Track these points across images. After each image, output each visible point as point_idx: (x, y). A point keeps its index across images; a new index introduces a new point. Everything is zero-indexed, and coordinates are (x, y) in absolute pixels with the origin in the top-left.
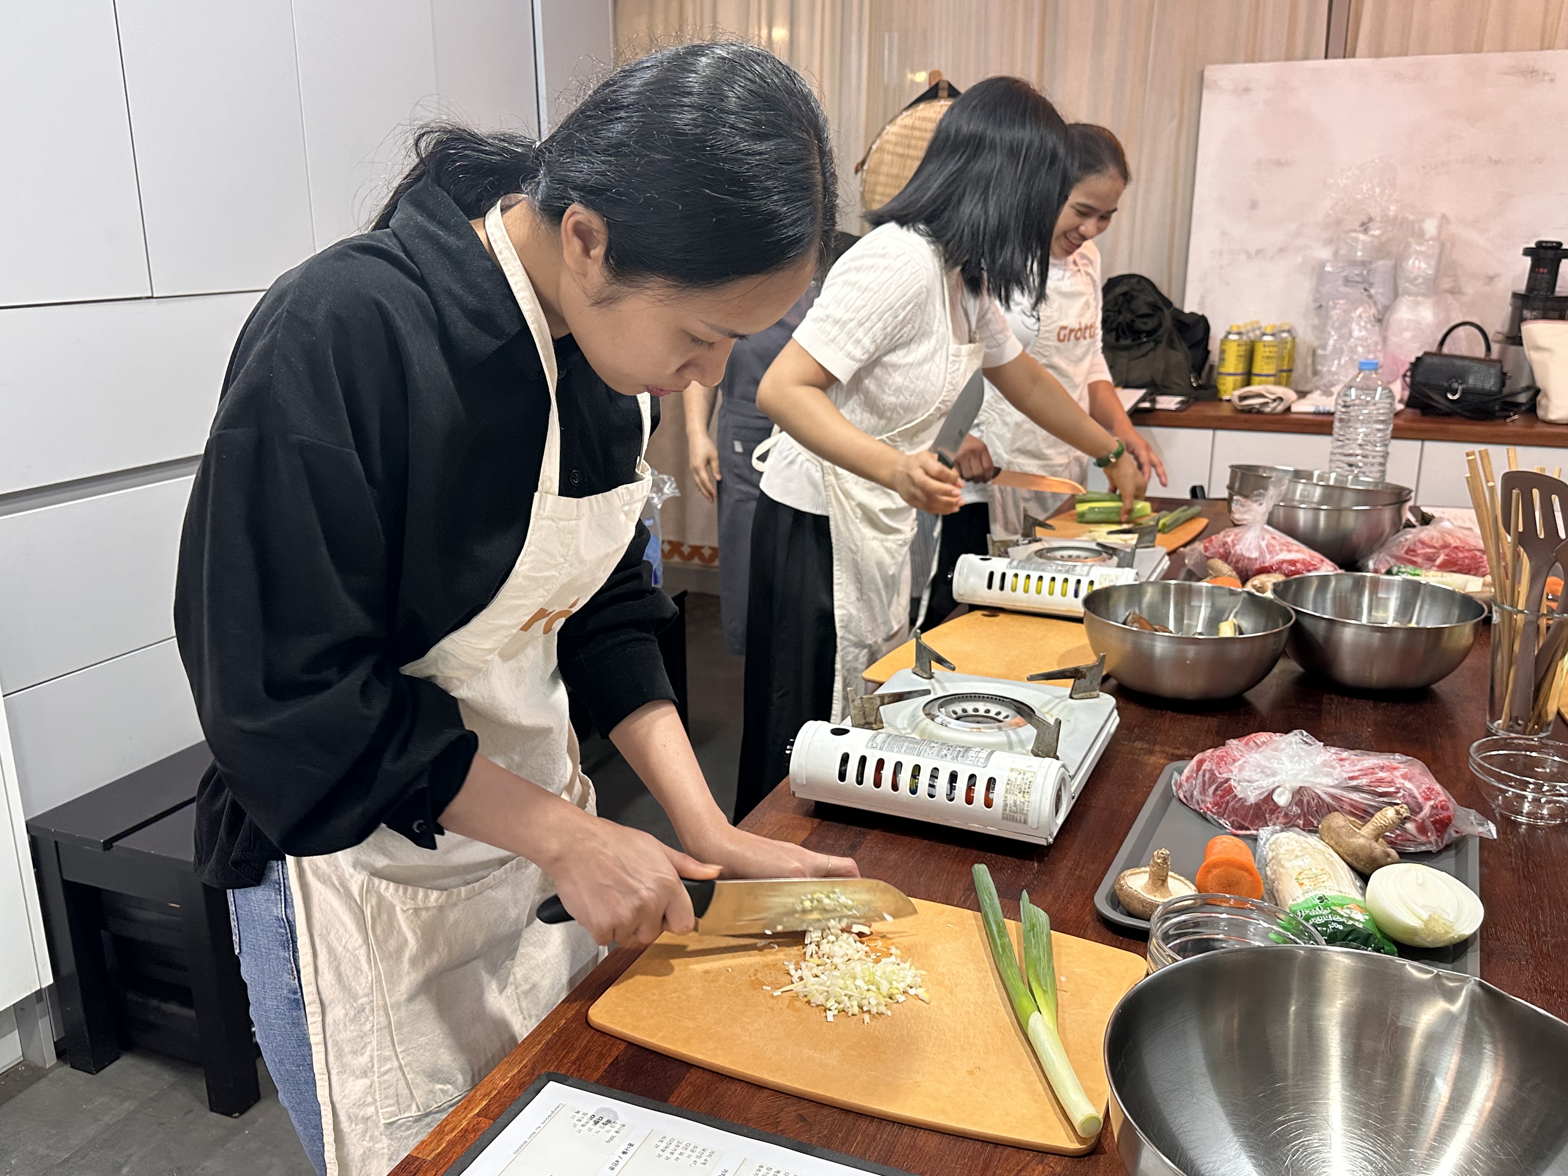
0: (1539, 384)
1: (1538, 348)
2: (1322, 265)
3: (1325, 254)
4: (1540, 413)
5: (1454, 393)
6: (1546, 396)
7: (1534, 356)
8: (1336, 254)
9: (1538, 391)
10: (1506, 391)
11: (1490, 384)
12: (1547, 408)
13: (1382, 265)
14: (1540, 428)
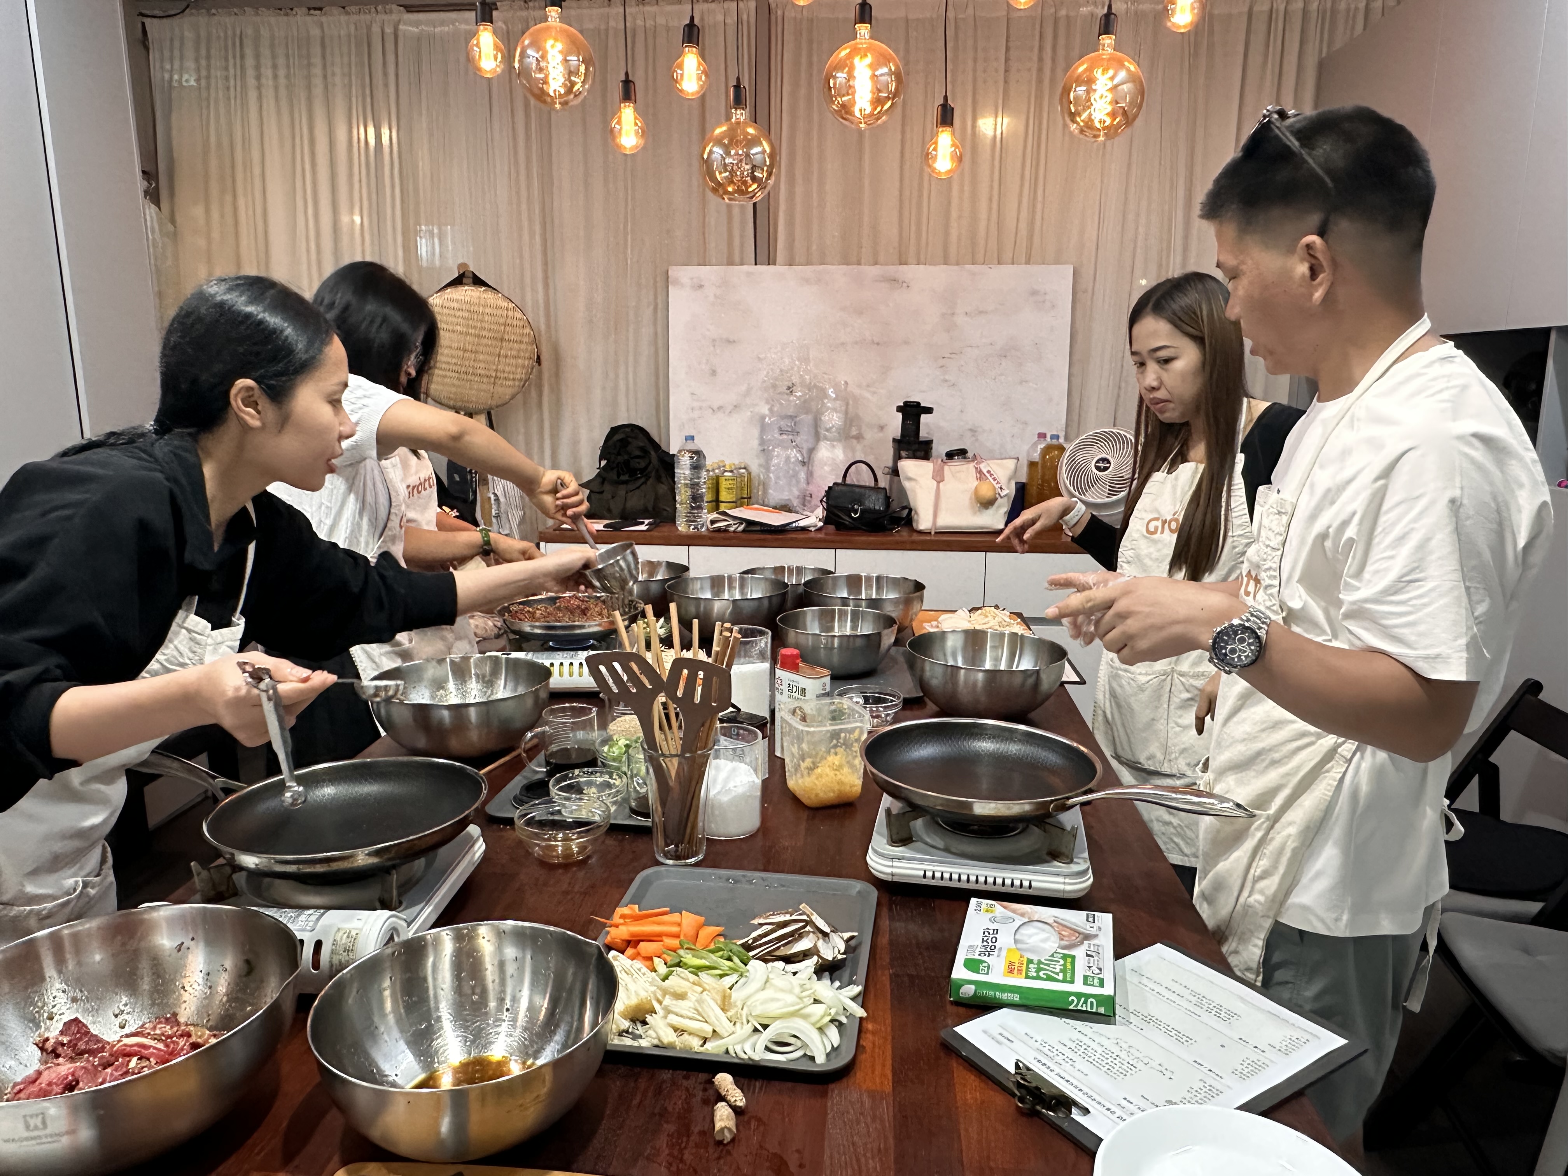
0: (912, 505)
1: (910, 479)
2: (763, 418)
3: (765, 410)
4: (914, 525)
5: (856, 512)
6: (916, 513)
7: (907, 484)
8: (771, 410)
9: (911, 510)
10: (890, 510)
11: (879, 506)
12: (917, 522)
13: (806, 419)
14: (916, 537)
